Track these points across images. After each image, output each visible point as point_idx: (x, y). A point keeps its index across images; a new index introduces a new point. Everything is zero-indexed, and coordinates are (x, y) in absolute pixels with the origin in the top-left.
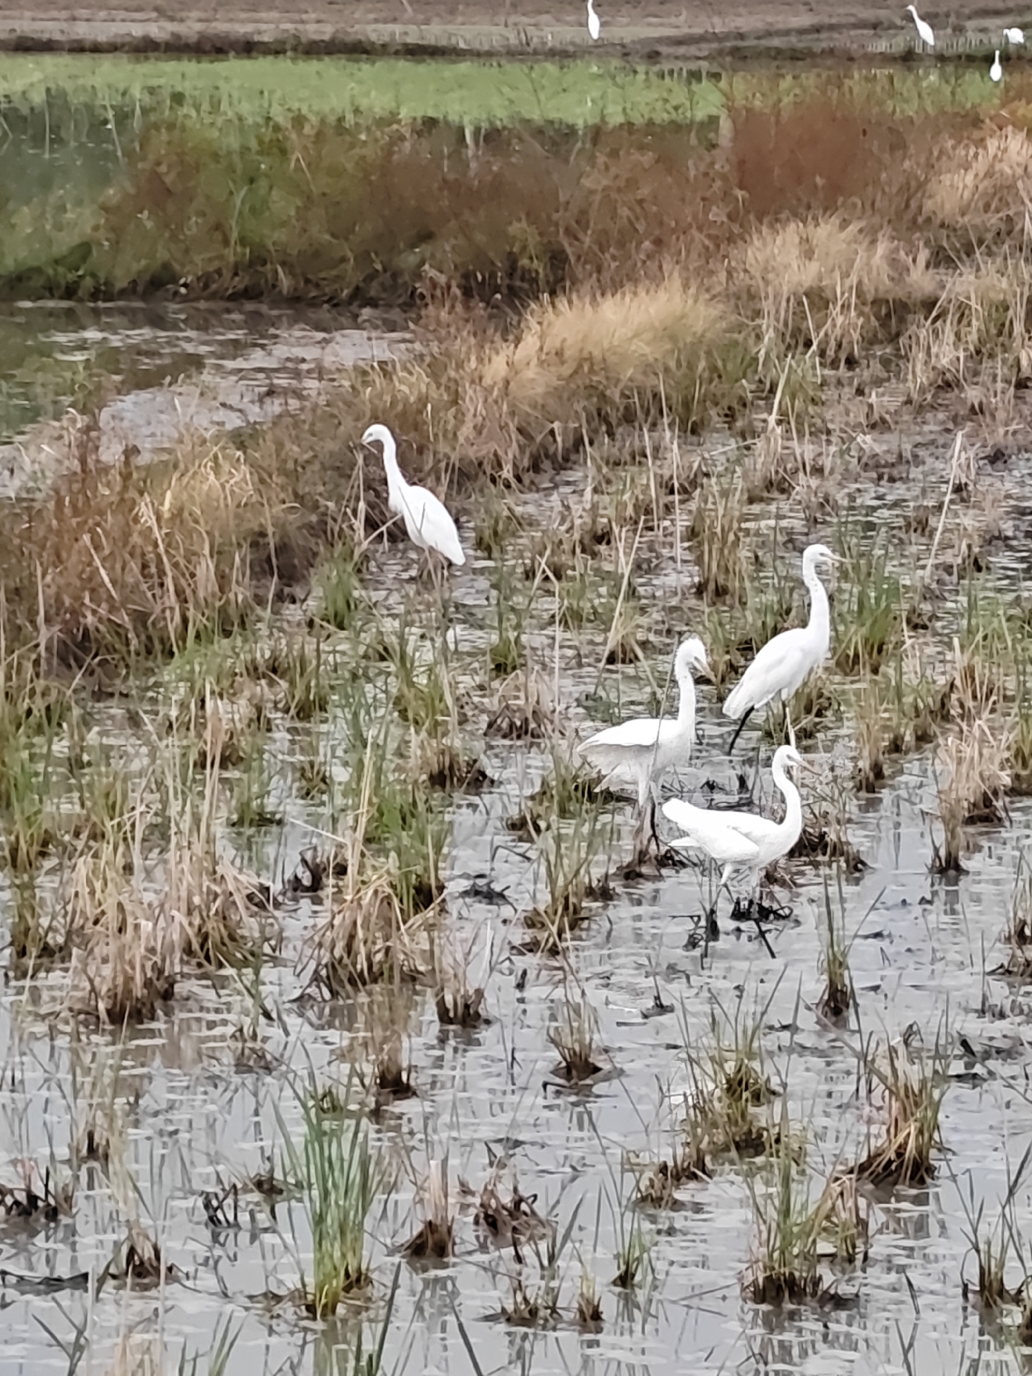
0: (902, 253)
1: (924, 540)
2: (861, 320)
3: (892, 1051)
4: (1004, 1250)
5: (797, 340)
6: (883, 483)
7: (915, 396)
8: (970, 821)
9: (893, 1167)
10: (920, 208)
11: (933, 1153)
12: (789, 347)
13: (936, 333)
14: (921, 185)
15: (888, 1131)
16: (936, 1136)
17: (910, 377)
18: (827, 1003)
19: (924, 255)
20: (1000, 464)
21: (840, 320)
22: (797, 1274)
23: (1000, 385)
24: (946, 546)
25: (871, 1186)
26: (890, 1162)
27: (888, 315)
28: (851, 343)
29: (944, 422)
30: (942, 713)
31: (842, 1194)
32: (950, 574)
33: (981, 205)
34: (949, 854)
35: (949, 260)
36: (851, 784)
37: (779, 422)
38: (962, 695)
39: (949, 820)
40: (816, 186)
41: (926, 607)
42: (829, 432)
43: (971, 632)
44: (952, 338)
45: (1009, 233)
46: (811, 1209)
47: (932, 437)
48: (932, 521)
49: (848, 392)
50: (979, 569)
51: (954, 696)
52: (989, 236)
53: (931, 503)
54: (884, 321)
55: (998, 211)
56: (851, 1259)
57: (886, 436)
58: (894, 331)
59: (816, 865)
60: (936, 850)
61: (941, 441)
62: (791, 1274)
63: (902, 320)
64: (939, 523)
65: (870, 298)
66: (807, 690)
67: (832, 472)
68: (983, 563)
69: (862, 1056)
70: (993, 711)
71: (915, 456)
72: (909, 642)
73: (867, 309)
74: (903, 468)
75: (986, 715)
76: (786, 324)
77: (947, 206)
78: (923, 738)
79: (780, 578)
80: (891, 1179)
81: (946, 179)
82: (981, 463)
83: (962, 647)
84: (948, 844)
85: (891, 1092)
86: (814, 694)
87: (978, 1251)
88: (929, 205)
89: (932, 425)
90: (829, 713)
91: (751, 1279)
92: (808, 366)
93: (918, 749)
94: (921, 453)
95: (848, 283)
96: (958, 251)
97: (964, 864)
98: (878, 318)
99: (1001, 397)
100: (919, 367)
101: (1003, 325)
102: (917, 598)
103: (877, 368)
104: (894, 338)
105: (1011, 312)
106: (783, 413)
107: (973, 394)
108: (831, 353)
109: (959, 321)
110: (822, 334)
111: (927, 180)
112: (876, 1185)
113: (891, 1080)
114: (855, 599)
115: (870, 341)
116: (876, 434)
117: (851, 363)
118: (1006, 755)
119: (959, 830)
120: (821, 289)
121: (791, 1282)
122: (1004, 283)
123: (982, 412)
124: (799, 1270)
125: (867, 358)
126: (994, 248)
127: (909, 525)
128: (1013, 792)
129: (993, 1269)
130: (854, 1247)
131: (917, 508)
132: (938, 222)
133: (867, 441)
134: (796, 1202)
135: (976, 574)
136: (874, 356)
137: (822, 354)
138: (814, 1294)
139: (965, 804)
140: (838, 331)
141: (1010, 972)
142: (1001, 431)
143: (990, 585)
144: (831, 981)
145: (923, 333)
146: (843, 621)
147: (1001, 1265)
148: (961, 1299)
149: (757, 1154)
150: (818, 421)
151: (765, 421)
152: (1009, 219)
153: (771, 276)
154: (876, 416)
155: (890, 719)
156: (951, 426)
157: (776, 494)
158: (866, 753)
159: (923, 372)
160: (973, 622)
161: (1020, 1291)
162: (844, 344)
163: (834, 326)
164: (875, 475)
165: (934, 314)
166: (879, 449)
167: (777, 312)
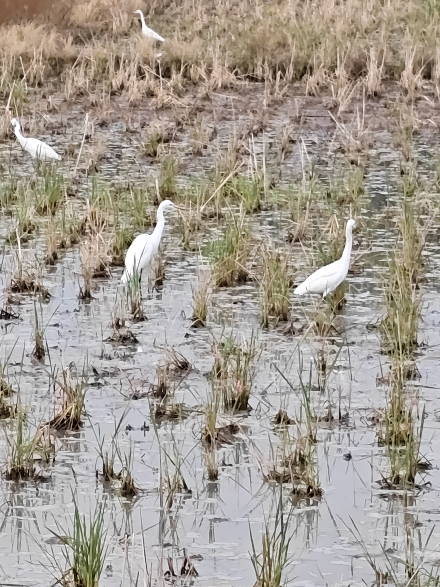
0: (61, 38)
1: (73, 159)
2: (44, 67)
3: (64, 373)
4: (113, 456)
5: (17, 75)
6: (55, 135)
7: (68, 99)
8: (95, 277)
9: (65, 422)
10: (69, 19)
11: (82, 416)
12: (13, 78)
13: (76, 71)
14: (69, 9)
15: (63, 407)
16: (83, 409)
17: (65, 90)
18: (35, 354)
19: (71, 39)
20: (104, 127)
21: (35, 67)
22: (25, 468)
23: (104, 94)
24: (82, 161)
25: (55, 431)
26: (64, 420)
27: (56, 65)
28: (40, 76)
29: (80, 110)
30: (82, 231)
31: (43, 434)
32: (84, 173)
33: (94, 18)
34: (86, 291)
35: (81, 41)
36: (43, 262)
37: (10, 109)
38: (90, 224)
39: (86, 276)
40: (24, 10)
41: (74, 187)
42: (31, 114)
43: (94, 198)
44: (83, 74)
45: (107, 30)
46: (31, 440)
47: (75, 116)
48: (76, 151)
49: (39, 96)
50: (97, 171)
51: (87, 224)
52: (98, 32)
53: (76, 143)
54: (54, 67)
55: (102, 20)
56: (48, 461)
57: (56, 115)
58: (58, 71)
59: (31, 296)
60: (81, 289)
61: (79, 117)
62: (23, 467)
63: (61, 67)
64: (79, 152)
65: (48, 57)
66: (24, 222)
67: (33, 131)
68: (98, 169)
69: (52, 376)
70: (104, 230)
71: (68, 124)
72: (68, 201)
73: (46, 62)
74: (63, 129)
75: (101, 232)
76: (12, 68)
77: (80, 19)
78: (74, 242)
79: (12, 176)
80: (64, 428)
81: (80, 7)
82: (97, 126)
83: (90, 203)
84: (86, 287)
85: (64, 391)
86: (27, 223)
87: (102, 457)
88: (72, 18)
89: (76, 110)
90: (34, 232)
91: (5, 470)
92: (22, 86)
93: (72, 246)
94: (71, 122)
95: (38, 50)
96: (84, 38)
97: (93, 295)
98: (51, 66)
99: (104, 99)
100: (69, 86)
101: (105, 69)
102: (70, 183)
103: (51, 87)
104: (58, 74)
105: (108, 63)
106: (12, 105)
107: (92, 98)
108: (31, 80)
109: (86, 67)
110: (28, 72)
111: (71, 8)
112: (58, 430)
113: (64, 386)
114: (44, 184)
115: (48, 76)
116: (51, 114)
117: (40, 85)
118: (110, 249)
119: (90, 281)
120: (27, 53)
121: (22, 471)
122: (105, 51)
123: (97, 105)
124: (25, 465)
125: (46, 82)
126: (100, 36)
127: (66, 152)
128: (113, 264)
129: (109, 465)
130: (49, 456)
131: (69, 146)
132: (76, 25)
133: (47, 117)
134: (24, 438)
135: (96, 173)
136: (50, 82)
137: (28, 81)
138: (32, 476)
139: (93, 270)
140: (34, 71)
141: (113, 340)
142: (105, 113)
143: (101, 178)
144: (37, 345)
145: (71, 72)
146: (39, 193)
147: (112, 463)
148: (95, 478)
149: (7, 417)
150: (26, 109)
151: (3, 109)
152: (106, 24)
153: (6, 48)
154: (51, 107)
155: (60, 234)
156: (83, 111)
157: (9, 140)
158: (50, 249)
159: (72, 88)
160: (95, 193)
161: (120, 474)
162: (37, 77)
163: (33, 69)
164: (51, 132)
165: (75, 64)
166: (53, 121)
167: (8, 63)
